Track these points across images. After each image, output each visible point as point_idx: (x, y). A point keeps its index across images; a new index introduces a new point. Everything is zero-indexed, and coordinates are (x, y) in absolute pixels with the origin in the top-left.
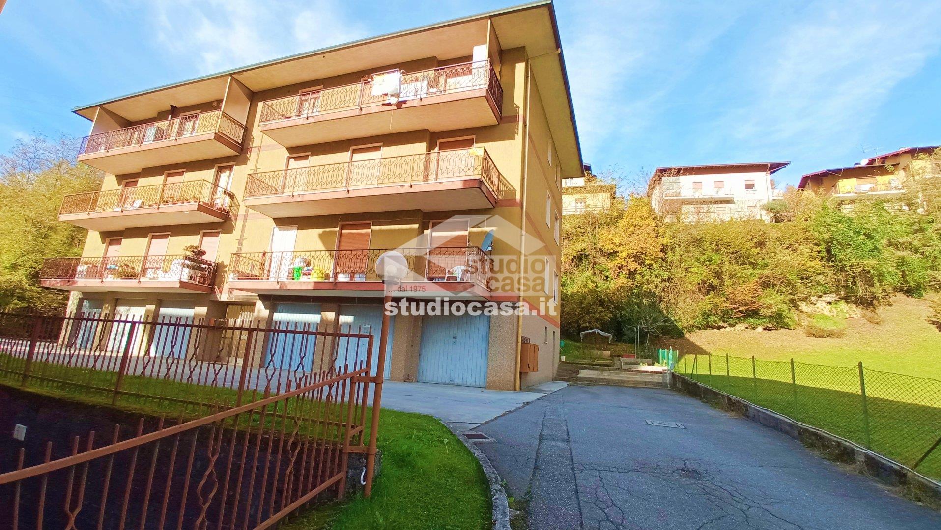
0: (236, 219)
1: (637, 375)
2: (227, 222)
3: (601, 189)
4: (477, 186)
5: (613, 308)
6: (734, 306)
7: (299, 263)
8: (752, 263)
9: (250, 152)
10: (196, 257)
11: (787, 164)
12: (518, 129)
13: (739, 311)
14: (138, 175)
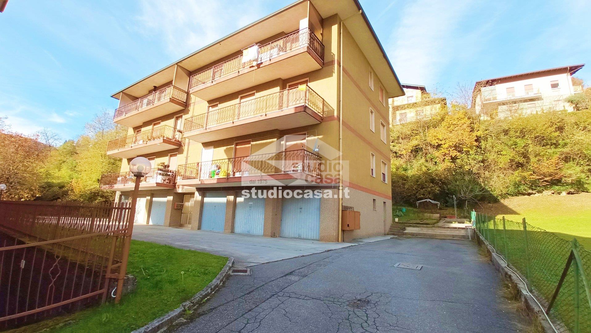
0: (184, 146)
1: (447, 230)
2: (181, 147)
3: (433, 102)
4: (303, 110)
5: (440, 184)
6: (539, 177)
7: (214, 168)
8: (555, 144)
9: (190, 106)
10: (165, 170)
11: (584, 65)
12: (334, 70)
13: (546, 181)
14: (141, 127)
